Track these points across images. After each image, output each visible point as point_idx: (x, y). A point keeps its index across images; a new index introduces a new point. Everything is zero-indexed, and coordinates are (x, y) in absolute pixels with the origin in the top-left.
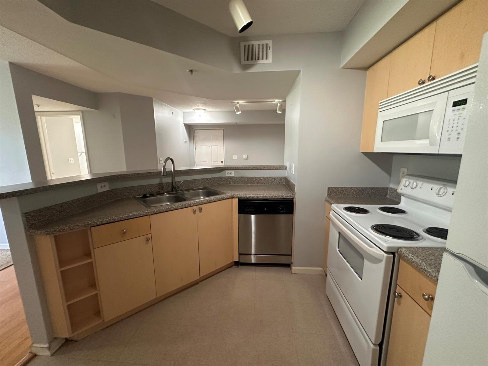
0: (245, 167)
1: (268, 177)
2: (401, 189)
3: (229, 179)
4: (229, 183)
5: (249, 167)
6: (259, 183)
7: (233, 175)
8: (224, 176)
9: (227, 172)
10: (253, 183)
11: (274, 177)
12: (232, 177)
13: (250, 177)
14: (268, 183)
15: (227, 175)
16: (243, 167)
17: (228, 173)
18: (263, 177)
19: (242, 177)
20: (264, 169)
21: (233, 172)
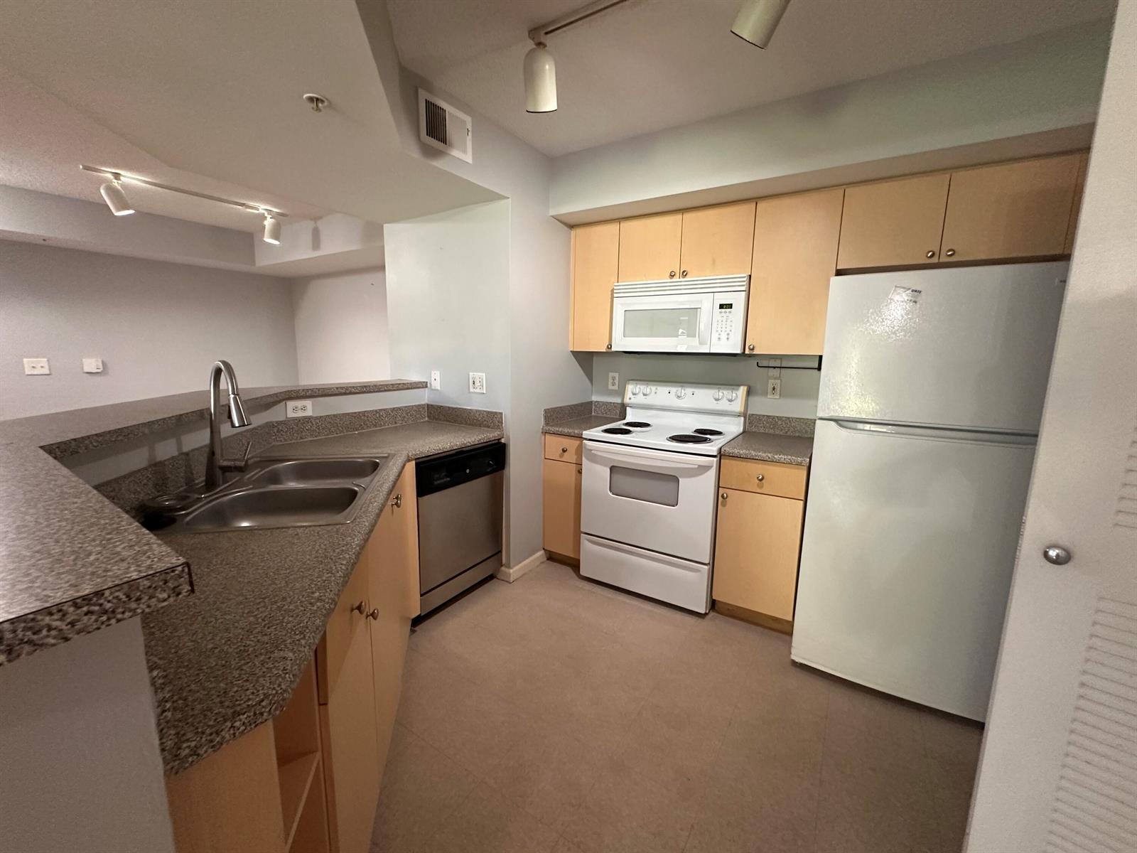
0: (342, 388)
1: (394, 408)
2: (630, 399)
3: (300, 425)
4: (301, 438)
5: (353, 387)
6: (375, 426)
7: (309, 413)
8: (282, 418)
9: (291, 404)
10: (363, 429)
11: (406, 407)
12: (307, 420)
13: (355, 413)
14: (396, 423)
15: (291, 414)
16: (337, 388)
17: (295, 409)
18: (384, 410)
19: (334, 415)
20: (385, 391)
21: (308, 403)
